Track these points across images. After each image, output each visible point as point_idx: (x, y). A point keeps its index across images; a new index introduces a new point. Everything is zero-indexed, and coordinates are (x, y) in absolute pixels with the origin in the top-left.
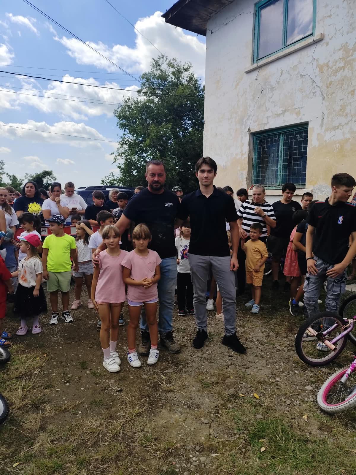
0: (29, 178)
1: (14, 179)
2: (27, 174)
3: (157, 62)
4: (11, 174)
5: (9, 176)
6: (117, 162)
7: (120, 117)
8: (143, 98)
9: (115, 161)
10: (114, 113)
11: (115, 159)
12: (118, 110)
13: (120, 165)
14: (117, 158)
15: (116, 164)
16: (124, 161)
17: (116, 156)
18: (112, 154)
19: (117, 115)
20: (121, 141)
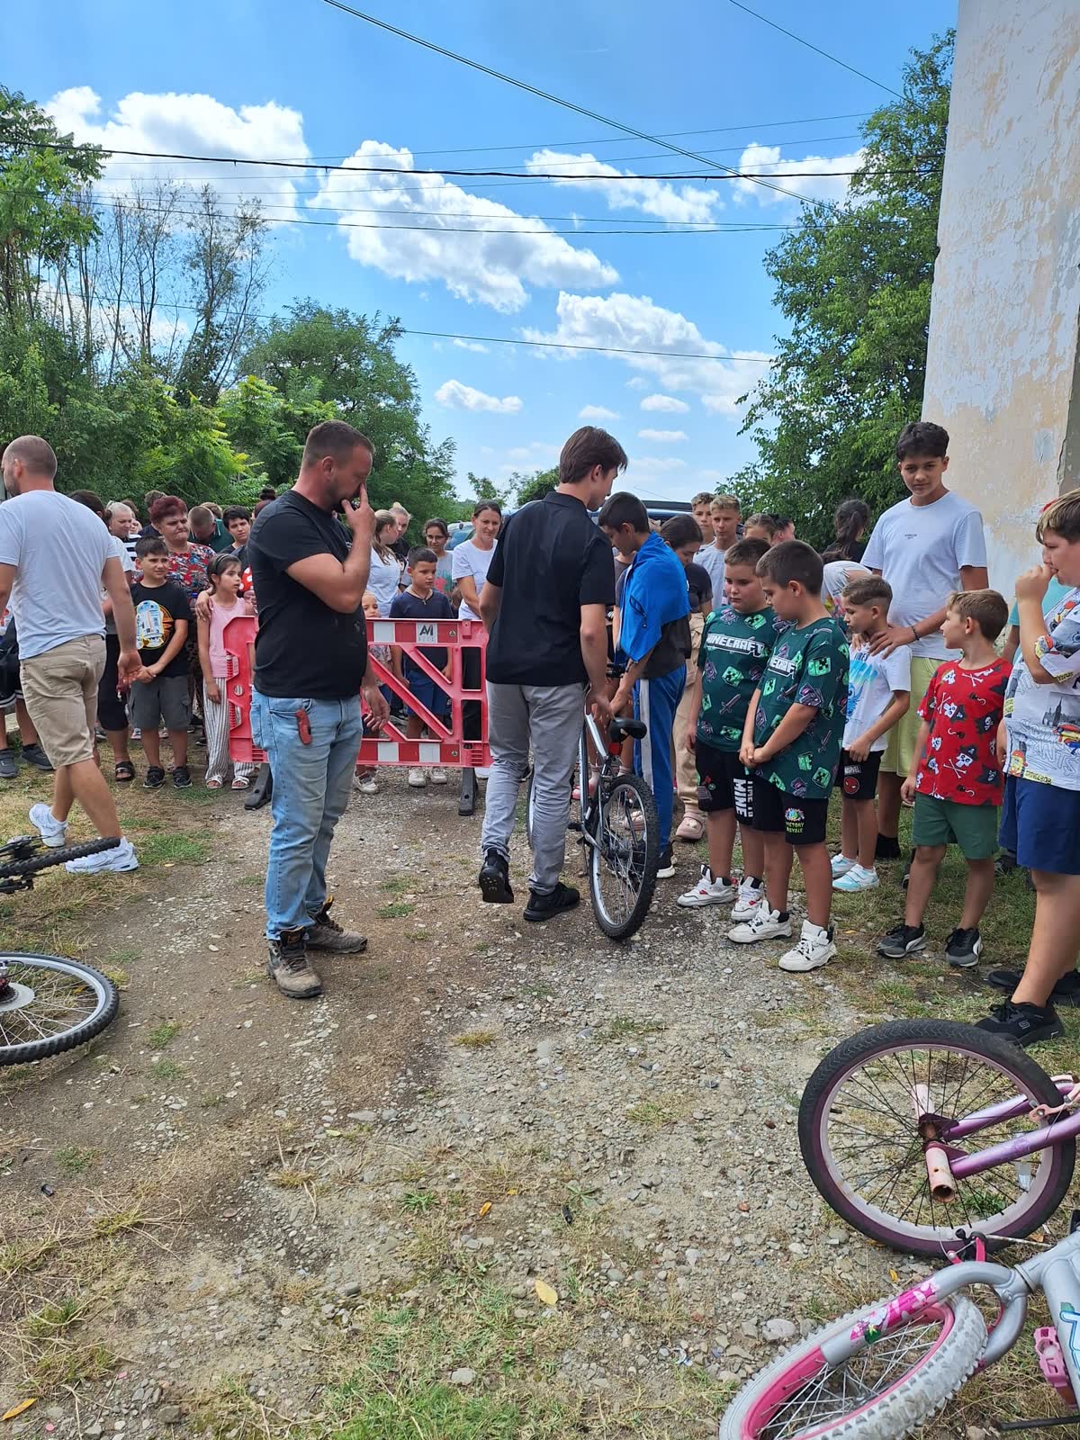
0: (520, 486)
1: (486, 488)
2: (517, 475)
3: (930, 59)
4: (479, 477)
5: (474, 481)
6: (757, 424)
7: (787, 274)
8: (865, 200)
9: (751, 423)
10: (766, 263)
11: (751, 418)
12: (780, 253)
13: (765, 436)
14: (758, 412)
15: (751, 432)
16: (778, 422)
17: (755, 408)
18: (740, 400)
19: (774, 268)
20: (785, 354)
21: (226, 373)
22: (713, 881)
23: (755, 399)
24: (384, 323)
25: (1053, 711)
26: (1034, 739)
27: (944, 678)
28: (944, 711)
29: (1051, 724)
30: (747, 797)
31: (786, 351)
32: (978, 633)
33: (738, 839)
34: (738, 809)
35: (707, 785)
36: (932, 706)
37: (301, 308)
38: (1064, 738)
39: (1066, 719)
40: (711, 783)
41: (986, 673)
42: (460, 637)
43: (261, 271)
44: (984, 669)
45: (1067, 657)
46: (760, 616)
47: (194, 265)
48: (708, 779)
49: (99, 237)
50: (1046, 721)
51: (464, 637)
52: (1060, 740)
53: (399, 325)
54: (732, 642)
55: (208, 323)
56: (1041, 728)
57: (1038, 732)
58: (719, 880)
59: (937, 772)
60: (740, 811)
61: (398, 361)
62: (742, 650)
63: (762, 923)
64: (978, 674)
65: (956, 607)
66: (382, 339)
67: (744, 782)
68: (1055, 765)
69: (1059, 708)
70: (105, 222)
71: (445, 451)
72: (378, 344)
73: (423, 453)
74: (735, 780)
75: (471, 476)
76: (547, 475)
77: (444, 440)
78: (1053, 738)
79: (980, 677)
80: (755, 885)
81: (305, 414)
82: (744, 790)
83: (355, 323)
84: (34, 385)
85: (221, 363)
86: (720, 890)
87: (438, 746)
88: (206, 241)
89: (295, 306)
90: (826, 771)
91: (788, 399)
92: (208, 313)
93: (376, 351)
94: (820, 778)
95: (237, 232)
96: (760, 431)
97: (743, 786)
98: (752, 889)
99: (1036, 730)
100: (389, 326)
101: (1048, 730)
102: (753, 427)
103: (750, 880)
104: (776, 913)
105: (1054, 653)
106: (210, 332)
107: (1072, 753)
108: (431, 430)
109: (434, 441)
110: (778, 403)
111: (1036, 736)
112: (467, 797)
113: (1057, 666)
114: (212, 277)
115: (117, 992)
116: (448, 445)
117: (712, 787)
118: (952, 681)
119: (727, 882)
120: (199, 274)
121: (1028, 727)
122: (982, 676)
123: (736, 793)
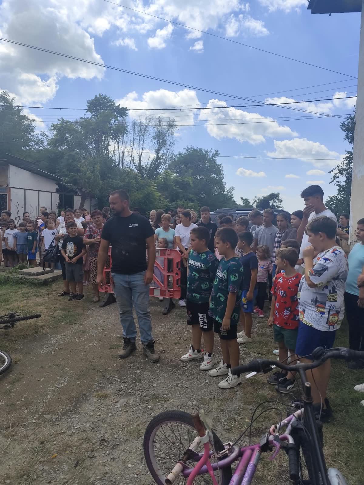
0: (257, 201)
1: (246, 201)
2: (256, 197)
4: (244, 198)
6: (337, 180)
9: (335, 179)
10: (341, 126)
11: (335, 177)
12: (346, 123)
13: (340, 184)
14: (337, 176)
15: (335, 182)
16: (345, 179)
17: (336, 174)
18: (330, 172)
19: (344, 128)
20: (349, 156)
21: (162, 170)
22: (194, 351)
23: (336, 171)
24: (213, 152)
25: (315, 299)
26: (307, 309)
27: (279, 280)
28: (280, 293)
29: (314, 304)
30: (203, 320)
31: (350, 155)
32: (289, 265)
33: (202, 337)
34: (201, 325)
35: (189, 315)
36: (275, 290)
37: (189, 149)
38: (318, 310)
39: (319, 302)
40: (191, 314)
41: (293, 279)
42: (167, 255)
43: (174, 139)
44: (292, 278)
45: (319, 276)
46: (204, 254)
47: (155, 139)
48: (190, 313)
49: (127, 132)
50: (312, 303)
51: (168, 255)
52: (317, 311)
53: (218, 152)
54: (195, 263)
55: (157, 155)
56: (310, 305)
57: (309, 306)
58: (196, 351)
59: (278, 316)
60: (202, 326)
61: (218, 163)
62: (197, 266)
63: (221, 368)
64: (290, 279)
65: (279, 255)
66: (212, 156)
67: (202, 315)
68: (314, 320)
69: (317, 298)
70: (130, 128)
71: (231, 191)
72: (211, 158)
73: (224, 191)
74: (199, 314)
75: (242, 198)
76: (266, 197)
77: (231, 187)
78: (315, 309)
79: (291, 281)
80: (209, 356)
81: (183, 181)
82: (202, 318)
83: (204, 152)
84: (97, 175)
85: (161, 166)
86: (196, 354)
87: (159, 291)
88: (158, 131)
89: (187, 148)
90: (237, 314)
91: (349, 171)
92: (157, 152)
93: (210, 161)
94: (235, 317)
95: (167, 129)
96: (338, 182)
97: (202, 316)
98: (209, 357)
99: (308, 306)
100: (215, 153)
101: (313, 306)
102: (335, 181)
103: (207, 354)
104: (226, 364)
105: (314, 275)
106: (158, 158)
107: (321, 316)
108: (226, 184)
109: (227, 187)
110: (345, 172)
111: (308, 308)
112: (166, 308)
113: (316, 280)
114: (159, 142)
115: (11, 362)
116: (232, 188)
117: (191, 315)
118: (281, 282)
119: (199, 351)
120: (155, 141)
121: (306, 304)
122: (292, 280)
123: (200, 319)
